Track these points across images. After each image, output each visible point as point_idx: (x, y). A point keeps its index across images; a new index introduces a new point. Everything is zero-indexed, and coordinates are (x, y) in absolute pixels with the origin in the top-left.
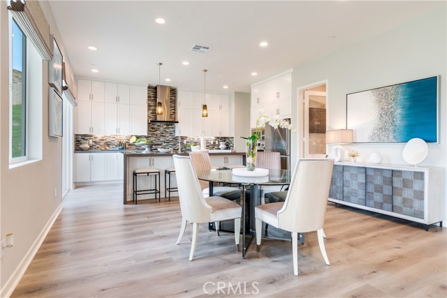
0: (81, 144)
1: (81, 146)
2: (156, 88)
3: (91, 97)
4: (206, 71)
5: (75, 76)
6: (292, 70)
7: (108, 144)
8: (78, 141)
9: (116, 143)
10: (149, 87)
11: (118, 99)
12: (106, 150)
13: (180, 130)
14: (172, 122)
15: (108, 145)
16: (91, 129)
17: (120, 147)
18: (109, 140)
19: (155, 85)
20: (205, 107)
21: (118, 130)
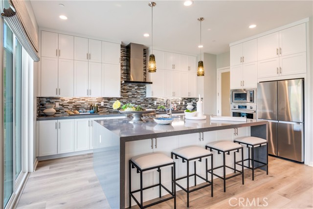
0: (46, 108)
1: (46, 111)
2: (128, 47)
3: (58, 53)
4: (201, 19)
5: (38, 27)
7: (77, 108)
8: (43, 105)
9: (86, 105)
10: (121, 46)
11: (89, 56)
12: (76, 115)
13: (153, 91)
14: (143, 83)
16: (58, 91)
17: (92, 111)
18: (78, 102)
21: (89, 92)
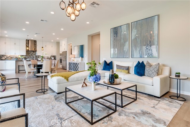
0: (2, 58)
2: (29, 40)
3: (5, 43)
6: (66, 39)
9: (15, 57)
10: (27, 40)
11: (15, 44)
12: (11, 60)
13: (38, 53)
14: (35, 51)
15: (12, 58)
16: (5, 53)
17: (16, 59)
18: (12, 56)
19: (28, 39)
20: (42, 47)
21: (15, 54)
